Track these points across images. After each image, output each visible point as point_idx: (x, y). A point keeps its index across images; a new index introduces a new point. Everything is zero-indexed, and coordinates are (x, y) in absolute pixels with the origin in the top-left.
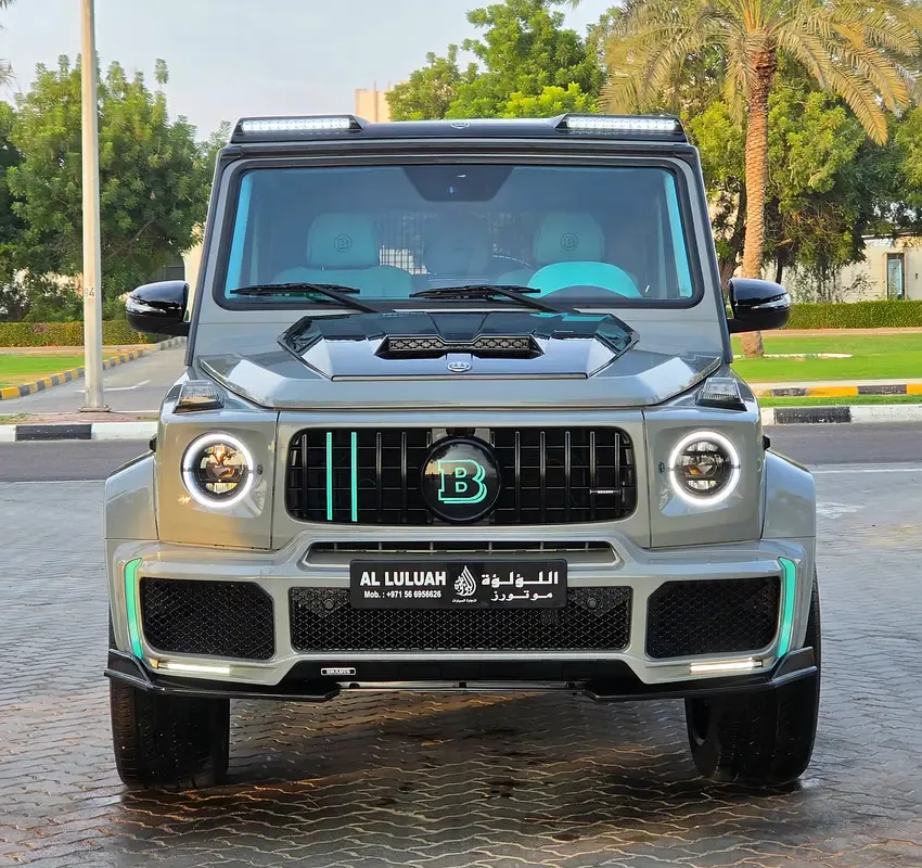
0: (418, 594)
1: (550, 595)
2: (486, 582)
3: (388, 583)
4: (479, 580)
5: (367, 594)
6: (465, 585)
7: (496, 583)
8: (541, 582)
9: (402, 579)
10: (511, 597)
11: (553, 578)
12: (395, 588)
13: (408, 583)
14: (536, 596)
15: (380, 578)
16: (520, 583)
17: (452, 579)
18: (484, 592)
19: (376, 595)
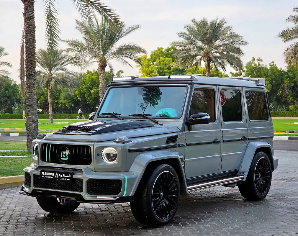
0: (50, 177)
1: (69, 179)
2: (60, 176)
3: (46, 175)
4: (59, 175)
5: (43, 177)
6: (57, 176)
7: (61, 176)
8: (68, 176)
9: (48, 174)
10: (63, 179)
11: (70, 176)
12: (47, 176)
13: (49, 175)
14: (67, 179)
15: (45, 174)
16: (65, 176)
17: (55, 174)
18: (59, 178)
19: (44, 177)
